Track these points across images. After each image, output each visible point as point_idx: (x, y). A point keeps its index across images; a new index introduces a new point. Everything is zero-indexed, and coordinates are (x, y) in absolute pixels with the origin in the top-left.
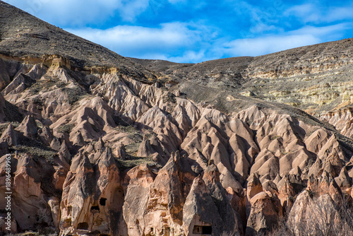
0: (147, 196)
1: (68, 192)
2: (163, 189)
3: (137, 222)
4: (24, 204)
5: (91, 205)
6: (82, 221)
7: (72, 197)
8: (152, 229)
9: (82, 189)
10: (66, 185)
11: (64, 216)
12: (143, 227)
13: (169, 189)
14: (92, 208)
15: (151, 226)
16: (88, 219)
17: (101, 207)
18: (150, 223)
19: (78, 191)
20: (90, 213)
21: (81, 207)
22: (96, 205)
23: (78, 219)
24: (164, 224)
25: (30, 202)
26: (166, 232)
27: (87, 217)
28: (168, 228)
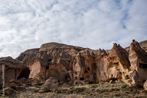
0: (106, 63)
1: (75, 67)
2: (114, 56)
3: (105, 74)
4: (61, 74)
5: (84, 71)
6: (81, 77)
7: (76, 68)
8: (112, 75)
9: (80, 65)
10: (74, 65)
11: (75, 76)
12: (107, 75)
13: (117, 55)
14: (85, 72)
15: (111, 74)
16: (84, 76)
17: (88, 71)
18: (111, 73)
19: (78, 65)
20: (84, 74)
21: (80, 71)
22: (86, 70)
23: (80, 76)
24: (118, 71)
25: (63, 73)
26: (120, 75)
27: (83, 75)
28: (121, 73)
